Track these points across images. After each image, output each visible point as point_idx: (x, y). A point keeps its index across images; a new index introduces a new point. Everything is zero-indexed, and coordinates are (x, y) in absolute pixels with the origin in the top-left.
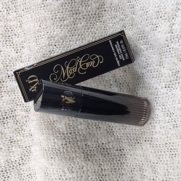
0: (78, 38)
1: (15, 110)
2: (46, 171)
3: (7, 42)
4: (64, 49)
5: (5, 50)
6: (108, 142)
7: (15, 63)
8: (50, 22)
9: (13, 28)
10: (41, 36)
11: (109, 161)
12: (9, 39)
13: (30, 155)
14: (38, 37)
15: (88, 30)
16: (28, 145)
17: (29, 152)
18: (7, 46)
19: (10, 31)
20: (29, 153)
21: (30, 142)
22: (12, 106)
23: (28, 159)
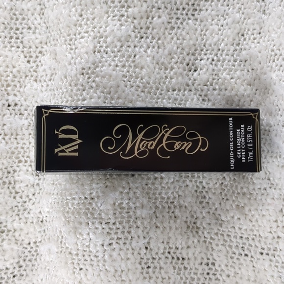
0: (151, 42)
1: (15, 171)
3: (13, 40)
4: (121, 59)
5: (7, 54)
7: (24, 81)
8: (102, 8)
9: (27, 15)
10: (80, 34)
12: (16, 34)
13: (36, 259)
14: (75, 35)
15: (171, 32)
16: (34, 240)
17: (35, 254)
18: (12, 46)
19: (20, 20)
20: (33, 255)
21: (39, 235)
22: (9, 163)
23: (31, 266)
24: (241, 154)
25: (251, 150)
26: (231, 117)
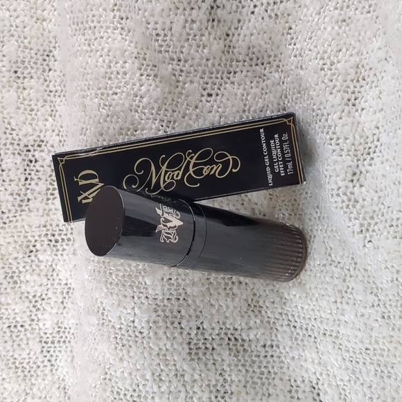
2: (109, 369)
6: (247, 328)
11: (243, 365)
24: (279, 168)
25: (289, 161)
26: (261, 128)
